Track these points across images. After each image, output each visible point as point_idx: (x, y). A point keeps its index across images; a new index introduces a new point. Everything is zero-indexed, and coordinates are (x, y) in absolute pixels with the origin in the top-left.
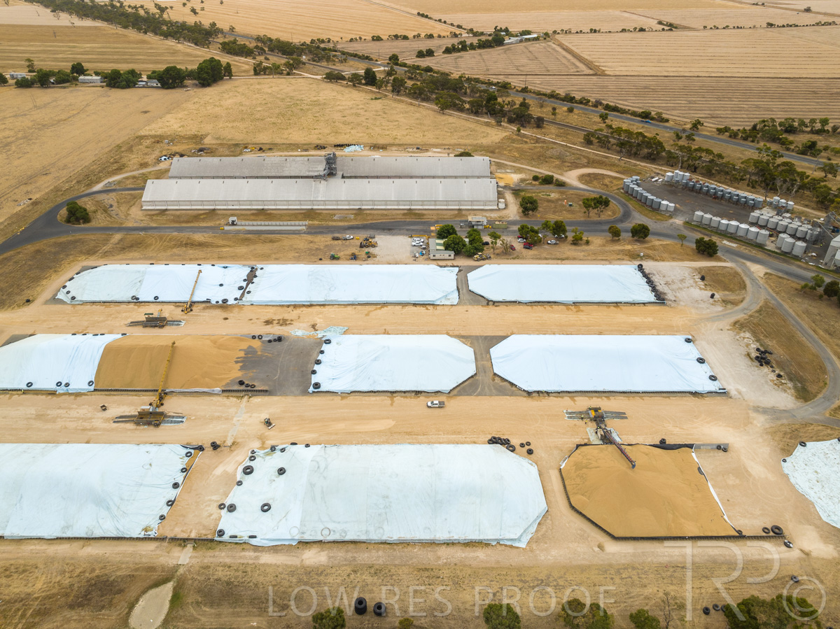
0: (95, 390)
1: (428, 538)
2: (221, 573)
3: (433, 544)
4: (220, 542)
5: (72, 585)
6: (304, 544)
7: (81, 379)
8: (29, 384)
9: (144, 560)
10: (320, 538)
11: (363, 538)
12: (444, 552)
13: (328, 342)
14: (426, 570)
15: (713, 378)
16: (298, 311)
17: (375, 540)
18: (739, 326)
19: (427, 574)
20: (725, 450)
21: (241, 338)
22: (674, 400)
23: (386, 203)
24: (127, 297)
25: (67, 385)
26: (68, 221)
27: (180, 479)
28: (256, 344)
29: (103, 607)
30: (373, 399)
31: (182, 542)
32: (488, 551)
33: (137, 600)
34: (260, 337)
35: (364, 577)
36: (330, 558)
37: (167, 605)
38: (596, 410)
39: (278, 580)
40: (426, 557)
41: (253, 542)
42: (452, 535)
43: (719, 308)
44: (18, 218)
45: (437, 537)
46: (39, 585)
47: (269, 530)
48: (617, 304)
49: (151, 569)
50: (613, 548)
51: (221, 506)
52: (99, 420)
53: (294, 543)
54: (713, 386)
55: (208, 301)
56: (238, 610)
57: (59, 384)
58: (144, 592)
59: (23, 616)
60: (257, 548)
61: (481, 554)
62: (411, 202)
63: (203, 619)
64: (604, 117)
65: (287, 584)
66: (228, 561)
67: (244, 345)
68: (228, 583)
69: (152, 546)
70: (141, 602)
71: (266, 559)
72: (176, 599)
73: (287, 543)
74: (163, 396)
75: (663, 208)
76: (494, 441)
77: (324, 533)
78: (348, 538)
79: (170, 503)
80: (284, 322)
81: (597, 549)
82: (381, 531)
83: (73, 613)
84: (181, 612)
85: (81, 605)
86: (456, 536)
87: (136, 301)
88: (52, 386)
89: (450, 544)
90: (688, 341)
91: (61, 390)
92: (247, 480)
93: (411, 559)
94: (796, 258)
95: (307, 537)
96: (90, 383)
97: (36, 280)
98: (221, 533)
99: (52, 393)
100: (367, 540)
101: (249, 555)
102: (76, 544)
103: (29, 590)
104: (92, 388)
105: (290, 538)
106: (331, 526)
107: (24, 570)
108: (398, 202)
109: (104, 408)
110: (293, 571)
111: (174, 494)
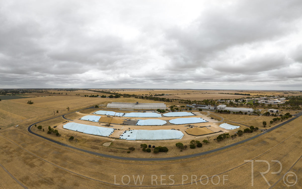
2: (120, 142)
3: (163, 140)
4: (120, 139)
5: (93, 139)
6: (137, 140)
7: (96, 120)
8: (89, 120)
10: (140, 139)
11: (149, 139)
13: (139, 121)
14: (162, 143)
15: (206, 121)
16: (132, 118)
17: (151, 140)
21: (123, 120)
24: (104, 114)
26: (95, 107)
27: (113, 132)
28: (126, 120)
30: (148, 126)
31: (113, 138)
33: (104, 143)
37: (110, 144)
38: (189, 125)
41: (127, 139)
43: (204, 115)
45: (164, 139)
46: (88, 138)
47: (130, 138)
49: (108, 140)
50: (197, 137)
51: (120, 135)
52: (99, 125)
53: (135, 140)
55: (117, 116)
56: (124, 146)
57: (93, 120)
58: (106, 142)
59: (85, 141)
60: (127, 140)
61: (173, 141)
66: (122, 141)
67: (124, 120)
68: (122, 143)
70: (105, 143)
71: (129, 141)
72: (111, 144)
73: (133, 140)
74: (110, 124)
75: (193, 107)
76: (172, 129)
78: (146, 139)
79: (111, 134)
80: (131, 119)
82: (152, 138)
84: (113, 145)
85: (94, 141)
88: (92, 120)
90: (201, 118)
91: (93, 121)
92: (125, 133)
94: (213, 110)
95: (138, 139)
96: (98, 121)
97: (90, 112)
99: (92, 121)
101: (126, 141)
102: (94, 136)
103: (86, 138)
106: (142, 138)
107: (86, 136)
108: (149, 108)
109: (100, 124)
110: (135, 143)
111: (112, 133)
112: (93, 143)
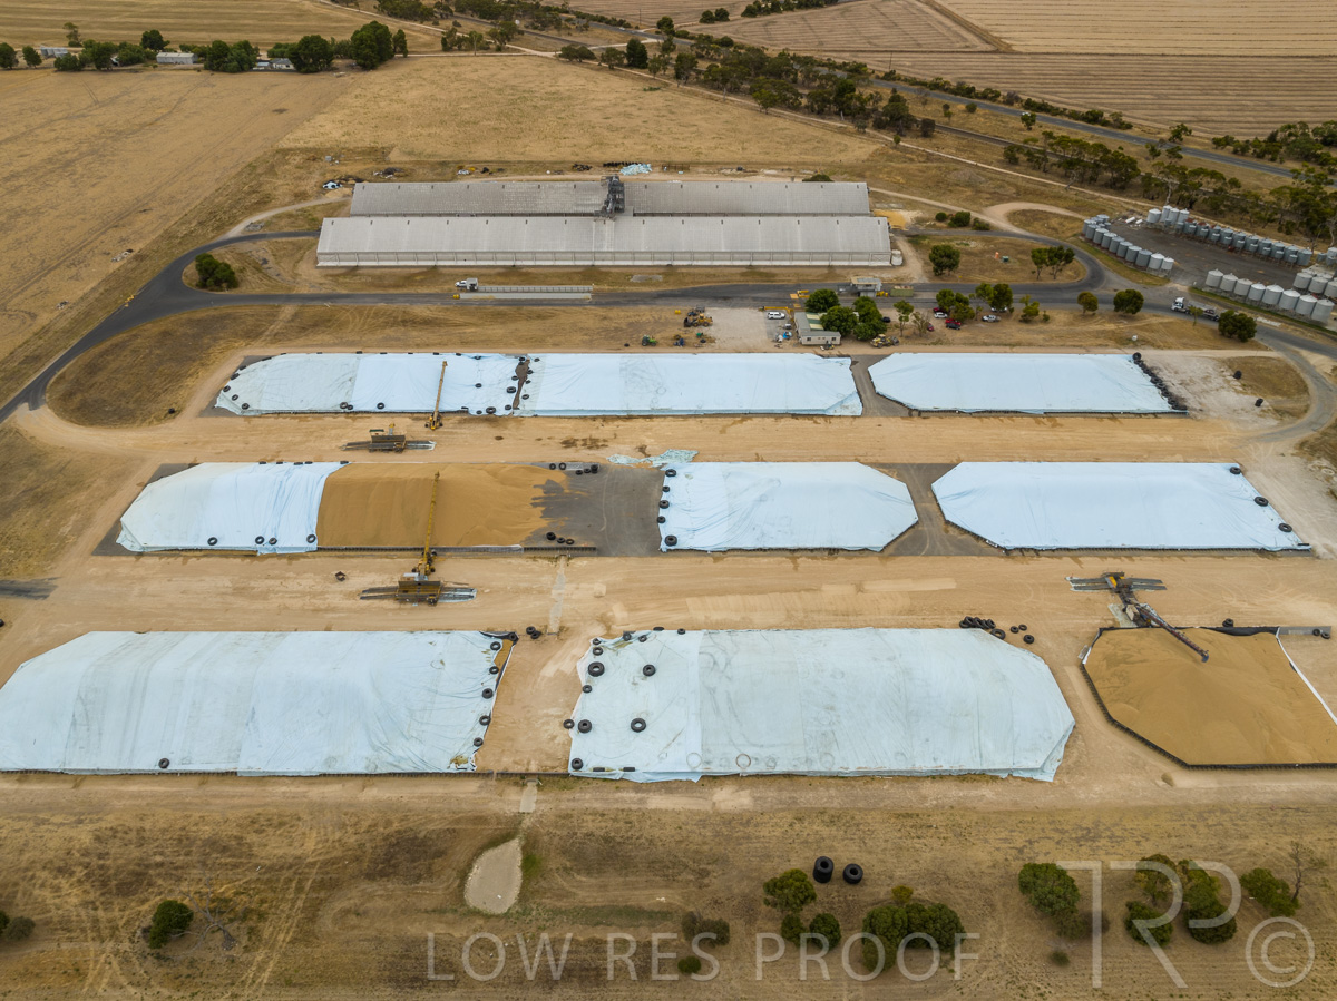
0: (319, 549)
1: (903, 768)
2: (590, 825)
3: (910, 777)
4: (579, 778)
5: (361, 846)
6: (711, 779)
7: (296, 531)
8: (212, 541)
9: (465, 806)
10: (736, 770)
11: (803, 768)
12: (928, 789)
13: (672, 473)
14: (908, 815)
15: (1285, 528)
16: (610, 427)
17: (820, 772)
18: (1309, 449)
19: (910, 822)
20: (1326, 636)
21: (533, 468)
22: (1230, 561)
23: (712, 255)
24: (332, 403)
25: (273, 541)
26: (203, 285)
27: (491, 684)
28: (558, 477)
29: (419, 877)
30: (764, 561)
31: (521, 779)
32: (998, 787)
33: (469, 867)
34: (563, 466)
35: (815, 827)
36: (756, 799)
37: (518, 874)
38: (1117, 576)
39: (684, 834)
40: (905, 796)
41: (631, 776)
42: (939, 763)
43: (1272, 422)
44: (117, 281)
45: (917, 767)
46: (310, 845)
47: (651, 758)
48: (1113, 415)
49: (480, 820)
50: (1185, 781)
51: (568, 724)
52: (336, 595)
53: (696, 779)
54: (1286, 541)
55: (464, 411)
56: (631, 878)
57: (259, 540)
58: (478, 854)
59: (299, 889)
60: (638, 787)
61: (986, 792)
62: (753, 255)
63: (582, 894)
64: (1029, 121)
65: (698, 839)
66: (598, 806)
67: (541, 479)
68: (607, 840)
69: (472, 785)
70: (477, 871)
71: (657, 802)
72: (530, 864)
73: (684, 778)
74: (431, 556)
75: (1153, 265)
76: (969, 623)
77: (741, 761)
78: (780, 769)
79: (485, 720)
80: (593, 444)
81: (1161, 783)
82: (829, 758)
83: (375, 886)
84: (543, 884)
85: (383, 874)
86: (945, 765)
87: (347, 410)
88: (249, 543)
89: (938, 777)
90: (1235, 471)
91: (264, 549)
92: (597, 683)
93: (882, 800)
95: (716, 769)
96: (310, 539)
98: (578, 764)
99: (250, 555)
100: (809, 772)
101: (628, 797)
102: (351, 785)
103: (298, 852)
104: (314, 546)
105: (689, 770)
106: (751, 751)
108: (732, 255)
109: (341, 577)
110: (703, 820)
111: (487, 706)
112: (379, 903)
